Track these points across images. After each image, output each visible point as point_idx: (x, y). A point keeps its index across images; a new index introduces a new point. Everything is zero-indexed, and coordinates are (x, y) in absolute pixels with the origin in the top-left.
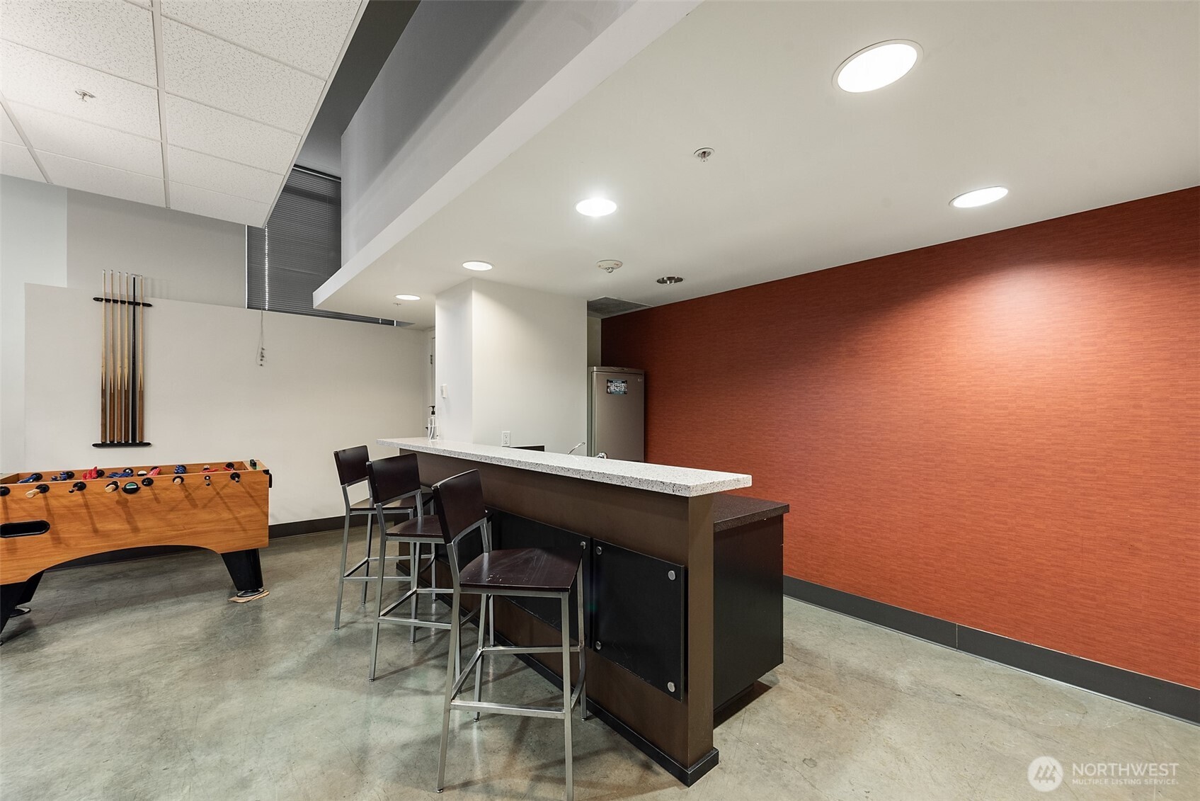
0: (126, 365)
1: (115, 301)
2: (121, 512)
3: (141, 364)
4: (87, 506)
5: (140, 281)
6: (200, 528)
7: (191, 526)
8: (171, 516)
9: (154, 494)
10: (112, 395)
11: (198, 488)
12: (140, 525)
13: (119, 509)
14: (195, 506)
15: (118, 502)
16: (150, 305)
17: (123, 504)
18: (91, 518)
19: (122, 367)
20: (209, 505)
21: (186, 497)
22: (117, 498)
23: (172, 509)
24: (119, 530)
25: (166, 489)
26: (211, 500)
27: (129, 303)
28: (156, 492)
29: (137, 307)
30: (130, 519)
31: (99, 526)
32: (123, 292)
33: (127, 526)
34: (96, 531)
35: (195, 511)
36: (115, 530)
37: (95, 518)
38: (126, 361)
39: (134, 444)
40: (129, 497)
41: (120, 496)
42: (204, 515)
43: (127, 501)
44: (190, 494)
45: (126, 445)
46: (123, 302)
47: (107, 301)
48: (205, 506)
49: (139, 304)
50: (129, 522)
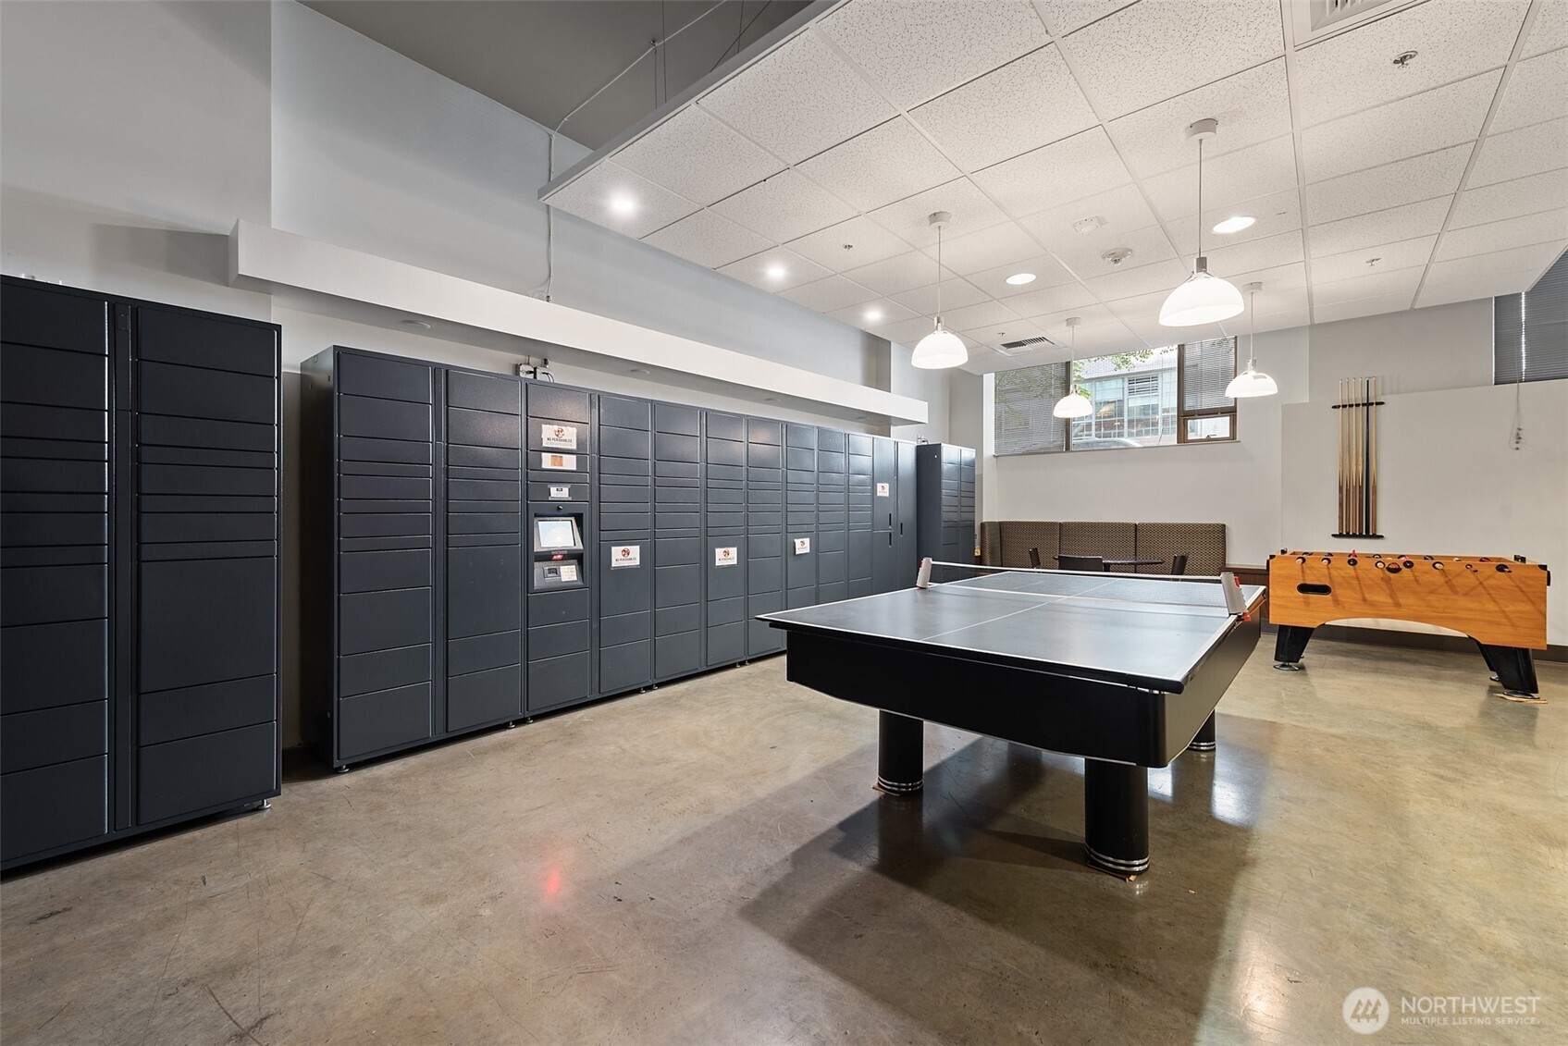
0: (1360, 462)
1: (1351, 406)
2: (1385, 587)
3: (1374, 460)
4: (1357, 578)
5: (1373, 384)
6: (1462, 614)
7: (1450, 611)
8: (1431, 598)
9: (1415, 576)
10: (1348, 491)
11: (1458, 575)
12: (1401, 601)
13: (1383, 584)
14: (1455, 592)
15: (1382, 579)
16: (1382, 403)
17: (1388, 581)
18: (1360, 587)
19: (1357, 464)
20: (1472, 593)
21: (1446, 582)
22: (1382, 575)
23: (1432, 592)
24: (1384, 602)
25: (1426, 573)
26: (1473, 588)
27: (1363, 405)
28: (1416, 574)
29: (1370, 407)
30: (1392, 595)
31: (1367, 596)
32: (1358, 395)
33: (1390, 600)
34: (1365, 600)
35: (1455, 597)
36: (1379, 602)
37: (1364, 588)
38: (1360, 458)
39: (1368, 536)
40: (1392, 575)
41: (1384, 573)
42: (1464, 602)
43: (1390, 579)
44: (1450, 580)
45: (1361, 536)
46: (1357, 405)
47: (1344, 406)
48: (1466, 594)
49: (1372, 404)
50: (1392, 597)
